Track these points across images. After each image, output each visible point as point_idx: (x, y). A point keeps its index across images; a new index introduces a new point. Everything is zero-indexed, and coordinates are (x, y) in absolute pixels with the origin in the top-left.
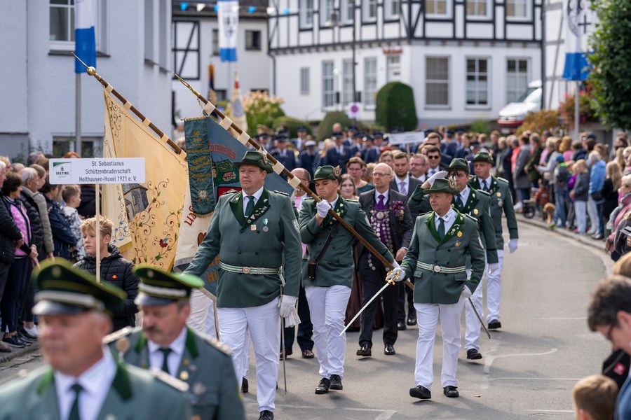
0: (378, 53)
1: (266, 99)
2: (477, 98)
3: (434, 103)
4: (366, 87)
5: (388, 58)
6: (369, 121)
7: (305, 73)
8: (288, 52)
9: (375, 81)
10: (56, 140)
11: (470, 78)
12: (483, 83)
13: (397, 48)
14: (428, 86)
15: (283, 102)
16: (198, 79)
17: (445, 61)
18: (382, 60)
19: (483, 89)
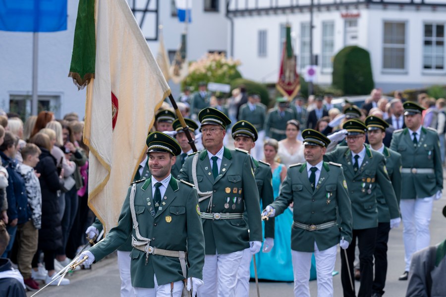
0: (335, 17)
1: (223, 60)
2: (434, 63)
3: (391, 67)
4: (323, 50)
5: (346, 22)
6: (325, 85)
7: (262, 35)
8: (246, 14)
9: (332, 45)
10: (12, 98)
11: (427, 43)
12: (440, 48)
13: (354, 11)
14: (385, 50)
15: (240, 64)
16: (156, 39)
17: (402, 26)
18: (339, 23)
19: (440, 54)
